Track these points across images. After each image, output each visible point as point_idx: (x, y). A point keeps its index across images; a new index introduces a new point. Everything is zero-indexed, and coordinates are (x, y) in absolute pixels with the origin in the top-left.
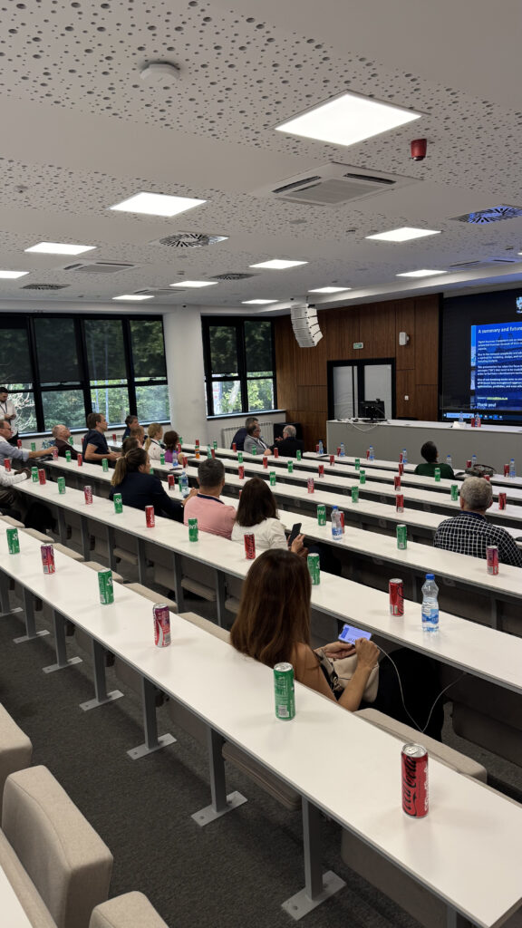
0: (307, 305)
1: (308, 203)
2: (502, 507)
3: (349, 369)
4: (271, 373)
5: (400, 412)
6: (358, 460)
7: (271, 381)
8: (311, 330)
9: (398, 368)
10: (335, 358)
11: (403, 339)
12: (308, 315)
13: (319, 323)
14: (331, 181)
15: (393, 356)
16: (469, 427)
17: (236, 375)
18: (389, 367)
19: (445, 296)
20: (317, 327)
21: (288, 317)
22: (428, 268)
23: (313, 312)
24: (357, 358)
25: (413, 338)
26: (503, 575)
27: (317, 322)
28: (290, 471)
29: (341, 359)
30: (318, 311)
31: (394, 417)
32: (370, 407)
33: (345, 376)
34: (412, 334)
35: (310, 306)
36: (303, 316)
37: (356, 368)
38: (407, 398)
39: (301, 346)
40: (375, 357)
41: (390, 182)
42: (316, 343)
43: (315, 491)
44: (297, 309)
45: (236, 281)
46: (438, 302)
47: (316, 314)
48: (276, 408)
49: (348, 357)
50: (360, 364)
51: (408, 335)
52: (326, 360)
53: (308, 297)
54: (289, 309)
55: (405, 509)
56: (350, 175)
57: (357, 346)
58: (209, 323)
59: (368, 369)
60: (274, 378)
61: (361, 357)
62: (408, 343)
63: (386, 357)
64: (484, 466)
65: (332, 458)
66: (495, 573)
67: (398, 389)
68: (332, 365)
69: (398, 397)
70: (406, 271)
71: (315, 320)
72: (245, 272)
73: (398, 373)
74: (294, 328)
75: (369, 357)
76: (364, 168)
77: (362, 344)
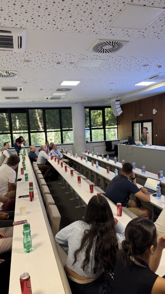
0: (115, 100)
3: (138, 124)
4: (116, 126)
5: (155, 141)
7: (116, 129)
8: (117, 110)
9: (154, 123)
10: (134, 120)
12: (116, 104)
15: (152, 119)
17: (102, 127)
18: (151, 123)
20: (120, 109)
23: (118, 103)
24: (141, 120)
27: (120, 106)
29: (136, 120)
31: (153, 144)
33: (137, 126)
36: (114, 104)
37: (140, 124)
38: (156, 135)
42: (120, 115)
44: (112, 102)
48: (118, 139)
49: (138, 119)
50: (142, 122)
51: (157, 110)
52: (131, 121)
57: (141, 115)
59: (144, 123)
61: (142, 120)
62: (157, 113)
63: (150, 119)
67: (154, 132)
68: (133, 123)
69: (154, 135)
73: (154, 125)
74: (112, 109)
75: (145, 119)
77: (142, 114)
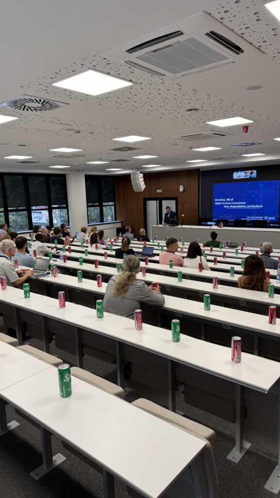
0: (139, 172)
3: (154, 202)
4: (113, 203)
7: (113, 207)
8: (141, 184)
9: (179, 202)
10: (147, 196)
11: (181, 189)
12: (140, 177)
13: (145, 180)
15: (176, 196)
17: (98, 204)
18: (175, 201)
19: (201, 170)
20: (143, 183)
21: (129, 177)
24: (159, 197)
25: (186, 188)
29: (150, 197)
30: (144, 175)
33: (152, 206)
34: (186, 186)
35: (141, 173)
36: (137, 177)
37: (158, 201)
38: (183, 215)
39: (135, 191)
40: (167, 196)
41: (224, 135)
42: (143, 190)
44: (134, 173)
46: (197, 172)
47: (142, 176)
48: (116, 220)
49: (154, 196)
50: (160, 200)
51: (184, 187)
52: (142, 198)
54: (129, 173)
57: (158, 191)
59: (164, 202)
60: (115, 205)
61: (161, 197)
62: (184, 190)
63: (173, 196)
67: (179, 211)
68: (146, 200)
69: (179, 214)
71: (142, 179)
73: (179, 204)
74: (132, 183)
75: (165, 196)
77: (161, 190)
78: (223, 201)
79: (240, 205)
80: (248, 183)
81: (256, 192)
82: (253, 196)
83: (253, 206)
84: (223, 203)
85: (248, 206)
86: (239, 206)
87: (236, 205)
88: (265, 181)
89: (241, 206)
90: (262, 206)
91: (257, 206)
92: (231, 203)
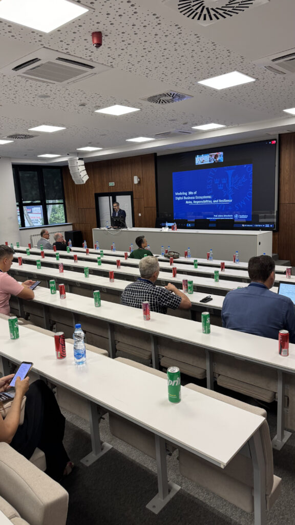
0: (78, 158)
1: (44, 82)
2: (174, 276)
3: (107, 198)
4: (61, 201)
5: (137, 222)
6: (102, 251)
7: (62, 206)
8: (81, 174)
9: (134, 197)
10: (99, 191)
11: (136, 180)
12: (79, 164)
13: (87, 169)
14: (49, 62)
15: (131, 190)
16: (171, 230)
17: (39, 202)
18: (130, 196)
19: (158, 156)
20: (85, 172)
21: (67, 167)
22: (143, 136)
23: (82, 162)
24: (112, 191)
25: (142, 179)
26: (153, 320)
27: (85, 169)
28: (58, 259)
29: (102, 192)
30: (85, 163)
31: (134, 226)
32: (117, 220)
33: (105, 202)
34: (141, 177)
35: (80, 159)
36: (76, 164)
37: (111, 197)
38: (140, 215)
39: (76, 183)
40: (121, 191)
41: (91, 67)
42: (85, 182)
43: (64, 271)
44: (71, 160)
45: (24, 140)
46: (154, 159)
47: (83, 164)
48: (66, 222)
49: (106, 191)
50: (113, 195)
51: (139, 178)
52: (94, 193)
53: (78, 153)
54: (67, 161)
55: (115, 280)
56: (60, 59)
57: (112, 184)
58: (17, 169)
59: (119, 198)
60: (64, 204)
61: (114, 191)
62: (139, 182)
63: (127, 191)
64: (174, 252)
65: (87, 250)
66: (148, 319)
67: (135, 210)
68: (98, 196)
69: (135, 214)
70: (132, 137)
71: (84, 168)
72: (27, 134)
73: (135, 200)
74: (71, 172)
75: (118, 191)
76: (68, 53)
77: (114, 183)
78: (185, 195)
79: (205, 199)
80: (214, 169)
81: (224, 181)
82: (220, 188)
83: (220, 201)
84: (185, 198)
85: (214, 201)
86: (204, 201)
87: (200, 200)
88: (235, 166)
89: (207, 201)
90: (231, 201)
91: (225, 201)
92: (193, 198)
